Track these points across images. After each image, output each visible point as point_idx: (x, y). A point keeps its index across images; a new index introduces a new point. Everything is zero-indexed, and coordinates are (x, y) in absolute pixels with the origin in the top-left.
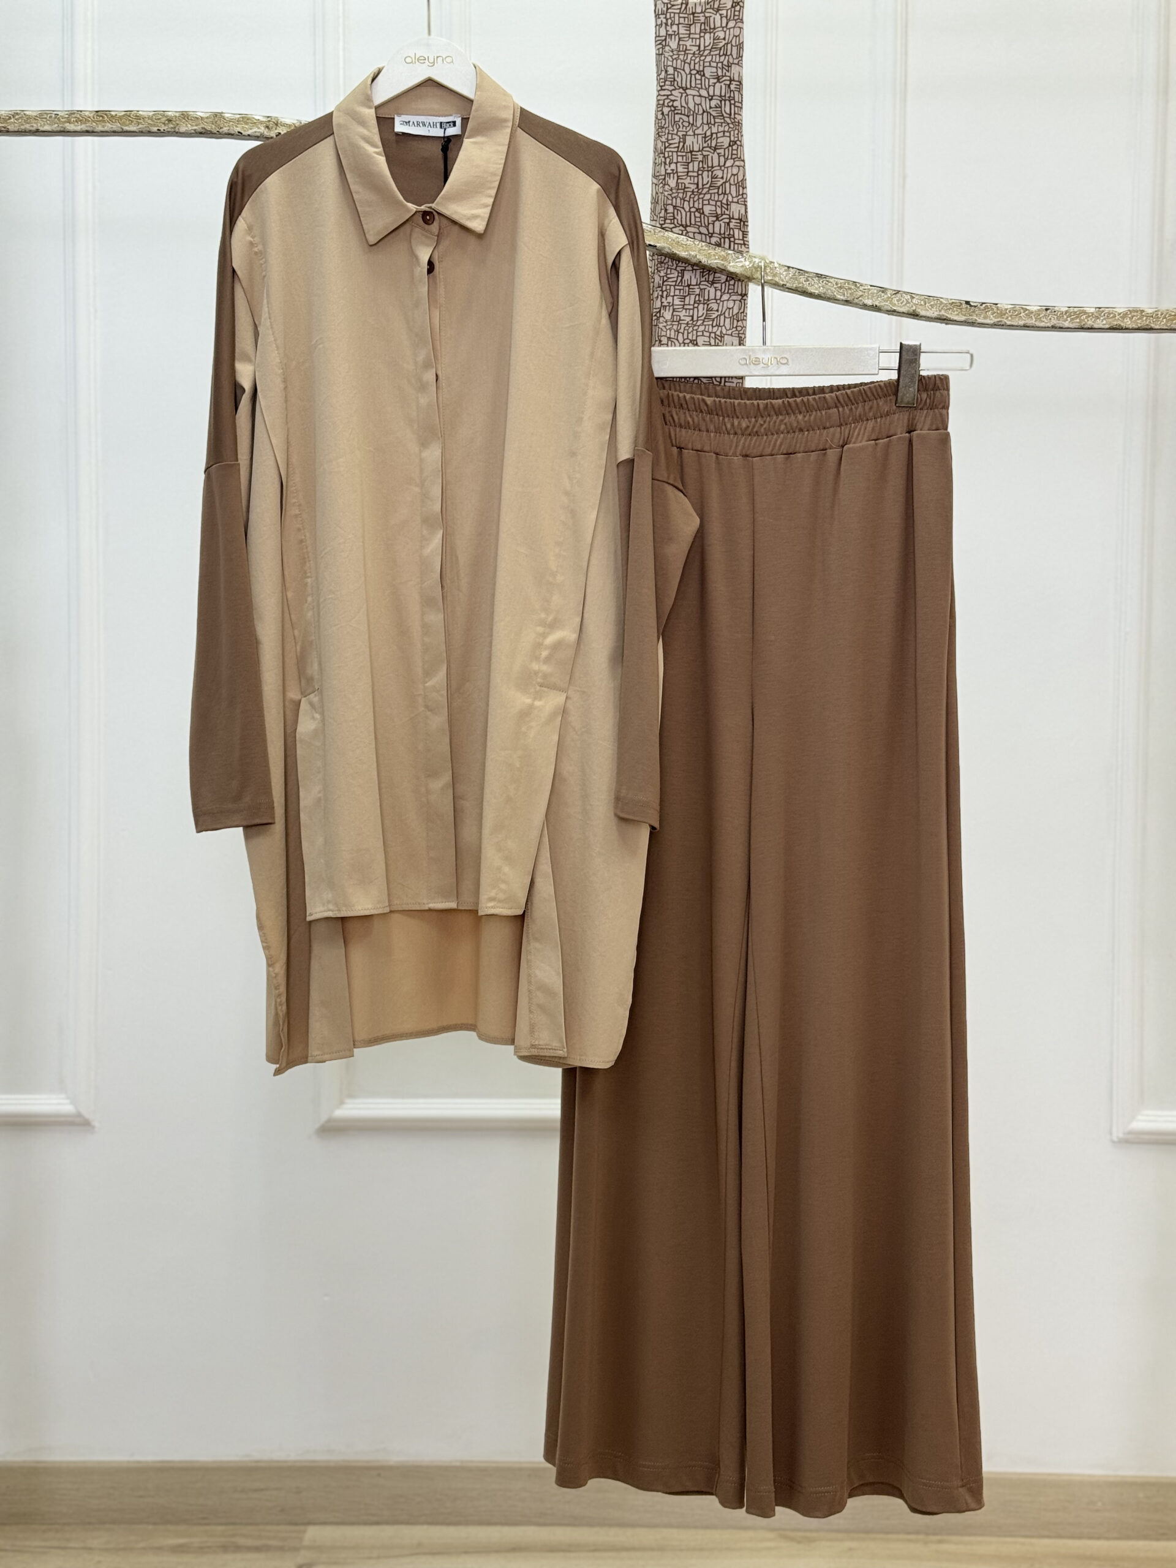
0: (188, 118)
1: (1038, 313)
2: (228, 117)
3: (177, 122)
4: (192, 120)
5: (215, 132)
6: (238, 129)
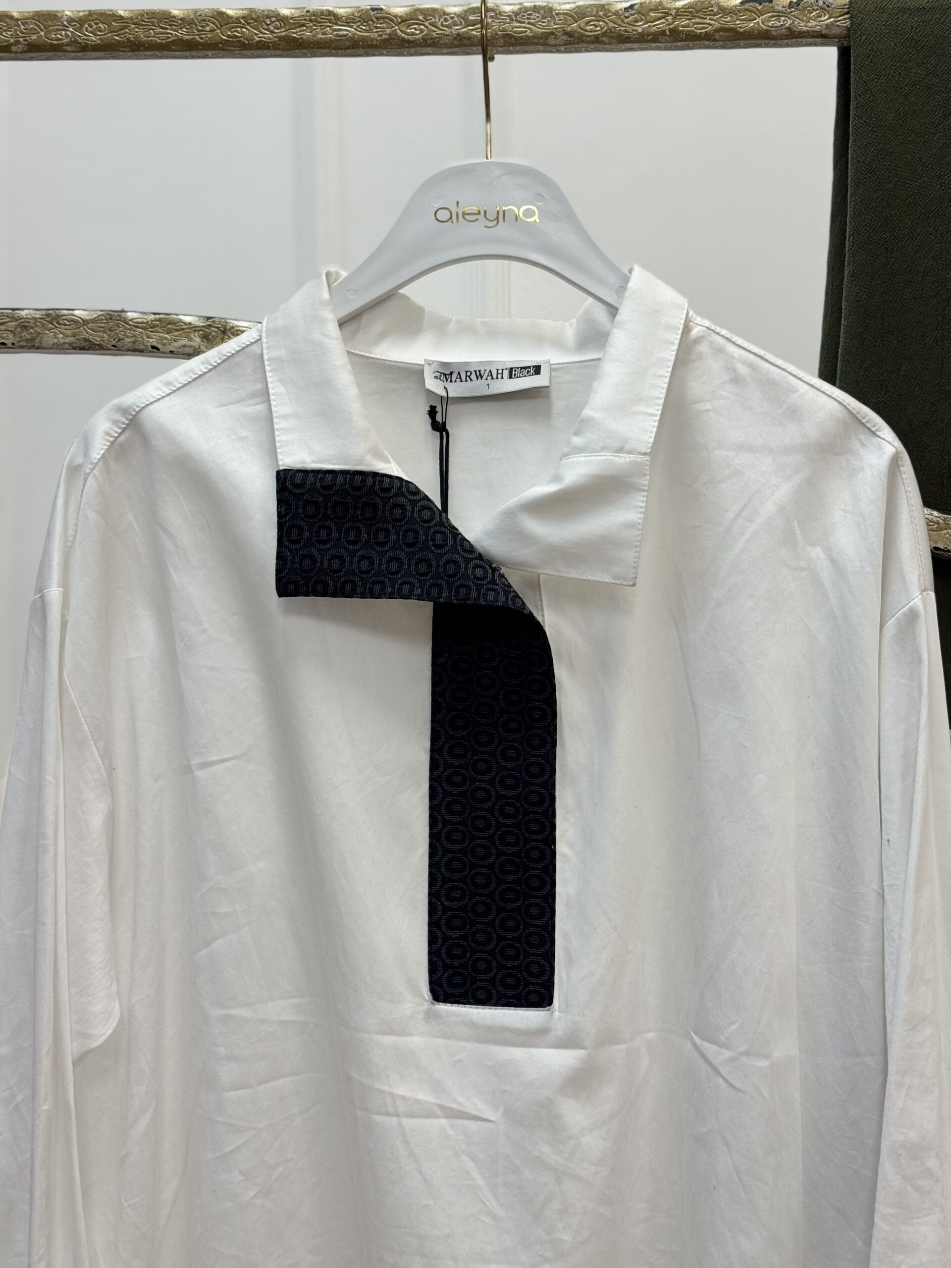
0: (58, 323)
2: (131, 320)
3: (39, 330)
4: (65, 325)
5: (110, 346)
6: (153, 341)
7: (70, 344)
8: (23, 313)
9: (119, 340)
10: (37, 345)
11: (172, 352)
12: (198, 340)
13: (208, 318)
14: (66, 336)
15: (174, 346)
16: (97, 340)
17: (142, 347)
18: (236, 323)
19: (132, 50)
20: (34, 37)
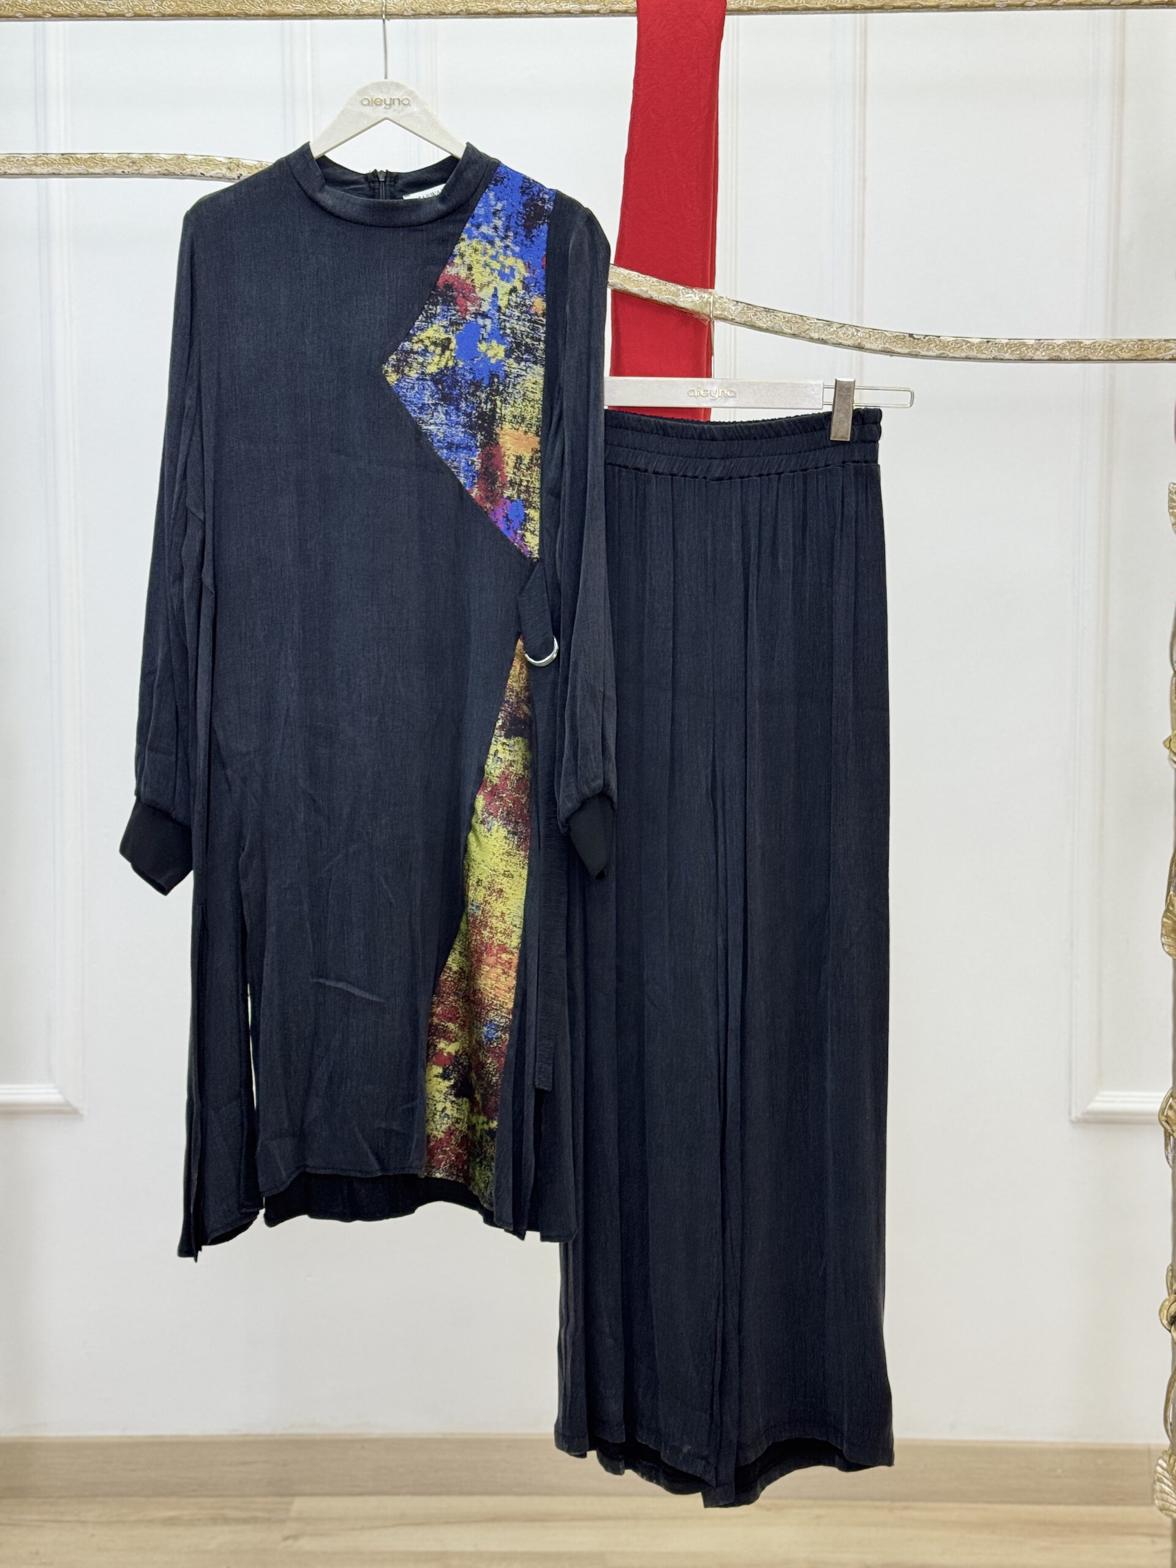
0: (151, 160)
1: (980, 345)
2: (190, 159)
3: (141, 164)
4: (155, 161)
5: (179, 173)
6: (200, 171)
7: (158, 172)
8: (134, 155)
9: (184, 170)
10: (141, 172)
11: (211, 176)
12: (225, 170)
13: (230, 158)
14: (155, 167)
15: (212, 173)
16: (172, 170)
17: (195, 174)
18: (244, 161)
19: (189, 16)
20: (137, 9)
